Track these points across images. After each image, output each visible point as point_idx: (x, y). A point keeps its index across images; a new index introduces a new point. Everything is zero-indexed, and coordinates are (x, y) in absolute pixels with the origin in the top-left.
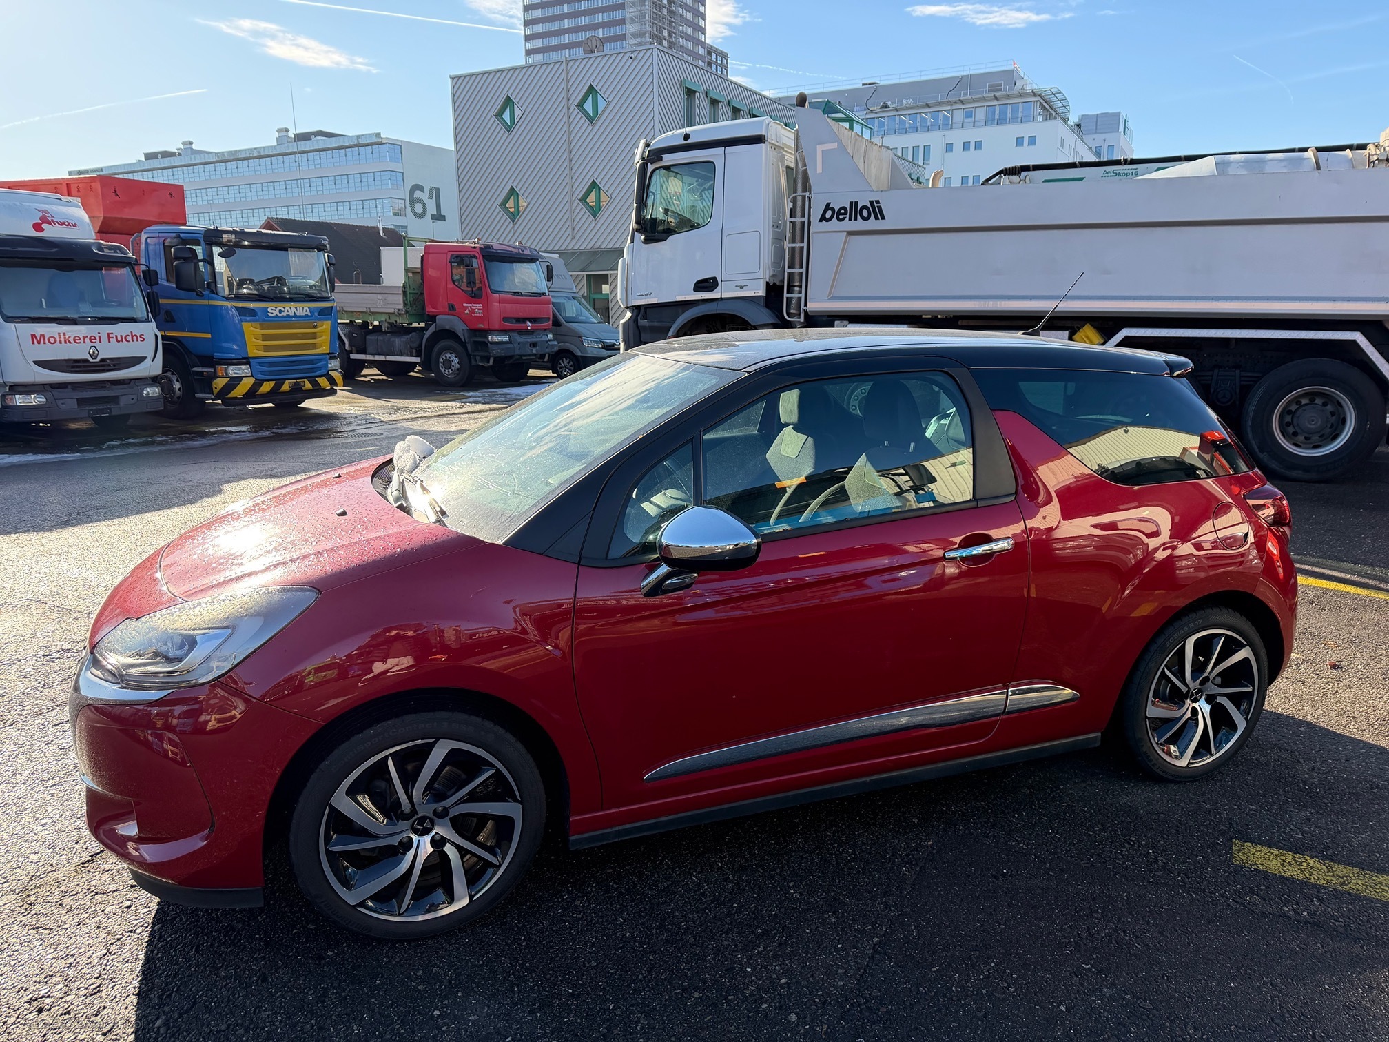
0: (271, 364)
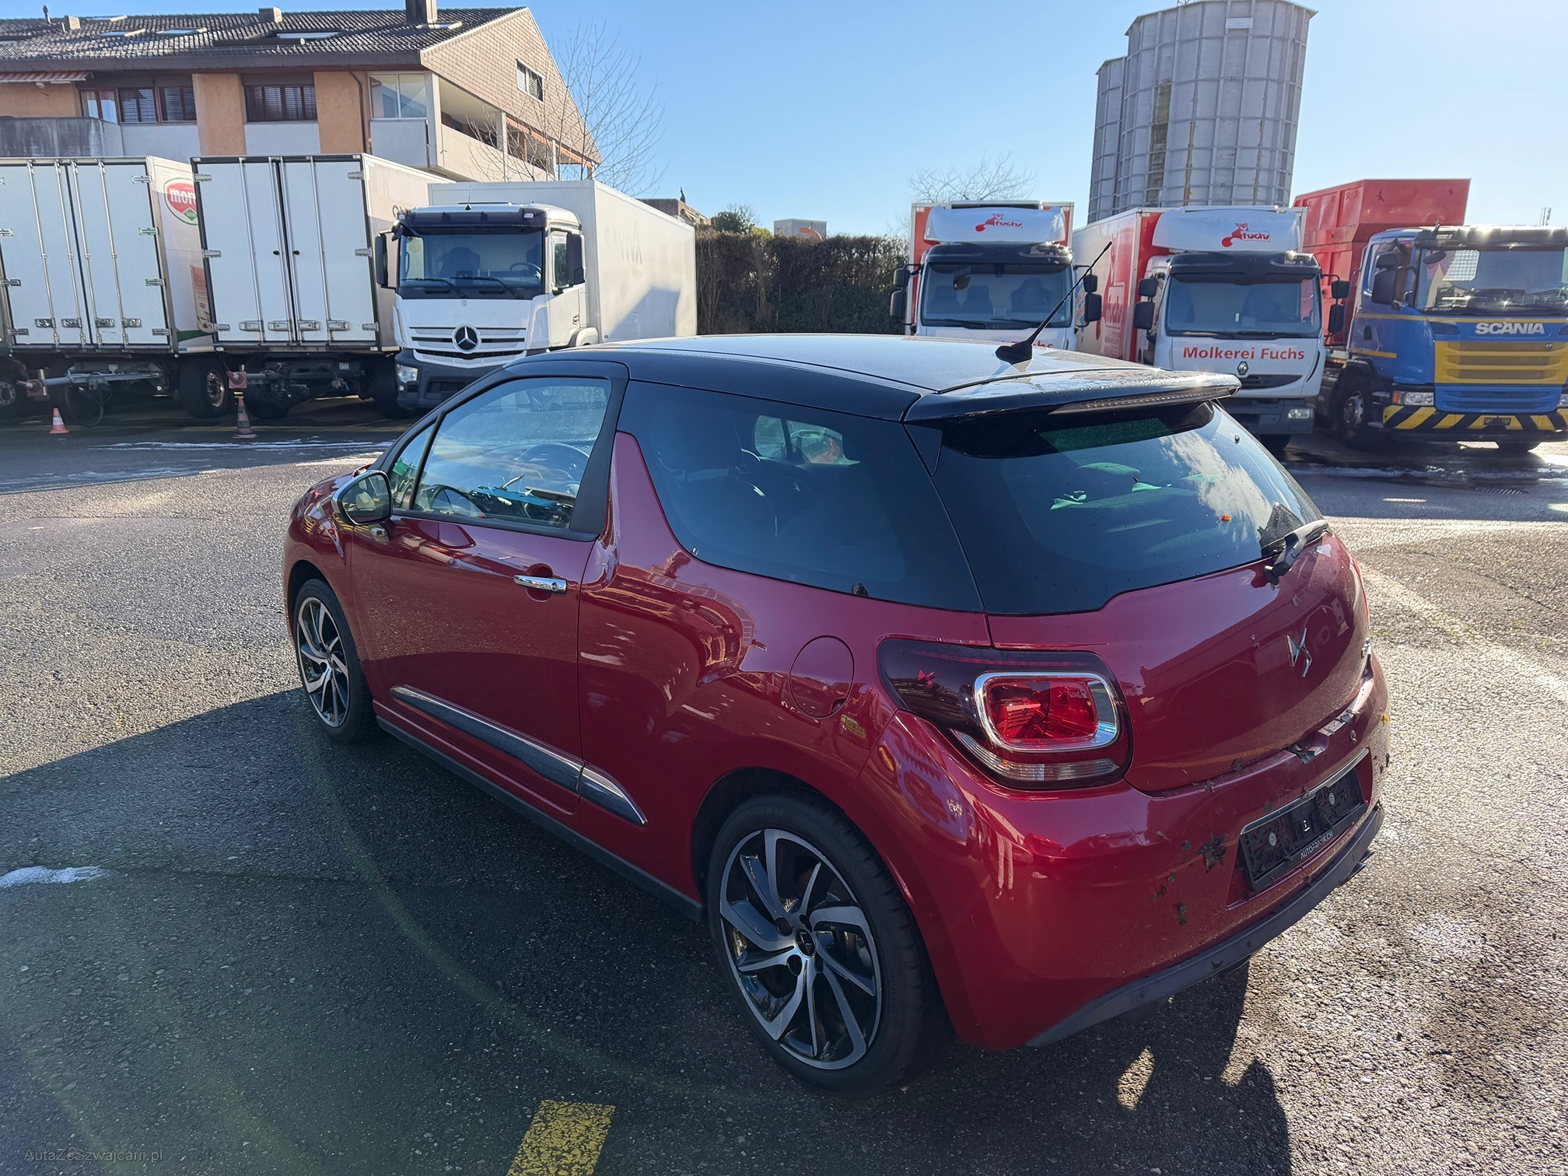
0: (1466, 394)
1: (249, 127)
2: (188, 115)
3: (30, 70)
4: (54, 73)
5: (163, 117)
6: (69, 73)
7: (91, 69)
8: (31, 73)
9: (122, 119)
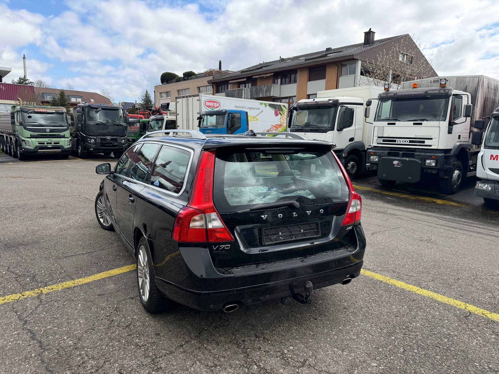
1: (309, 83)
2: (295, 81)
3: (263, 73)
4: (268, 73)
5: (290, 82)
6: (270, 73)
7: (275, 71)
8: (263, 74)
9: (281, 84)
